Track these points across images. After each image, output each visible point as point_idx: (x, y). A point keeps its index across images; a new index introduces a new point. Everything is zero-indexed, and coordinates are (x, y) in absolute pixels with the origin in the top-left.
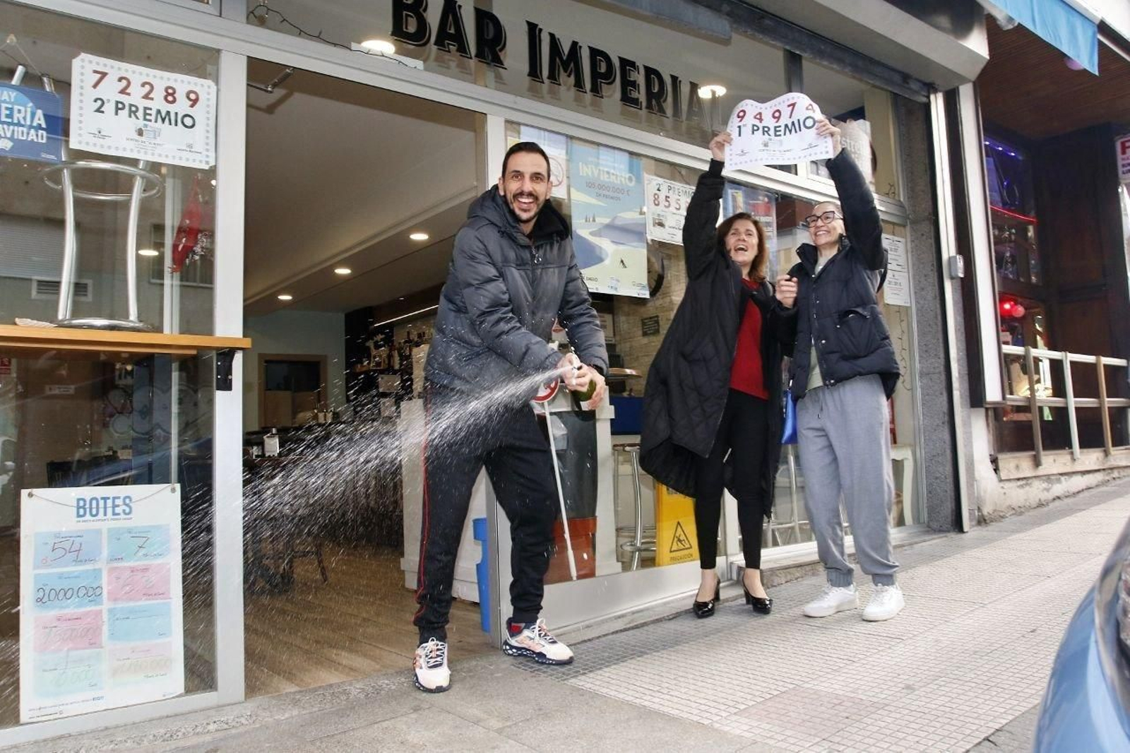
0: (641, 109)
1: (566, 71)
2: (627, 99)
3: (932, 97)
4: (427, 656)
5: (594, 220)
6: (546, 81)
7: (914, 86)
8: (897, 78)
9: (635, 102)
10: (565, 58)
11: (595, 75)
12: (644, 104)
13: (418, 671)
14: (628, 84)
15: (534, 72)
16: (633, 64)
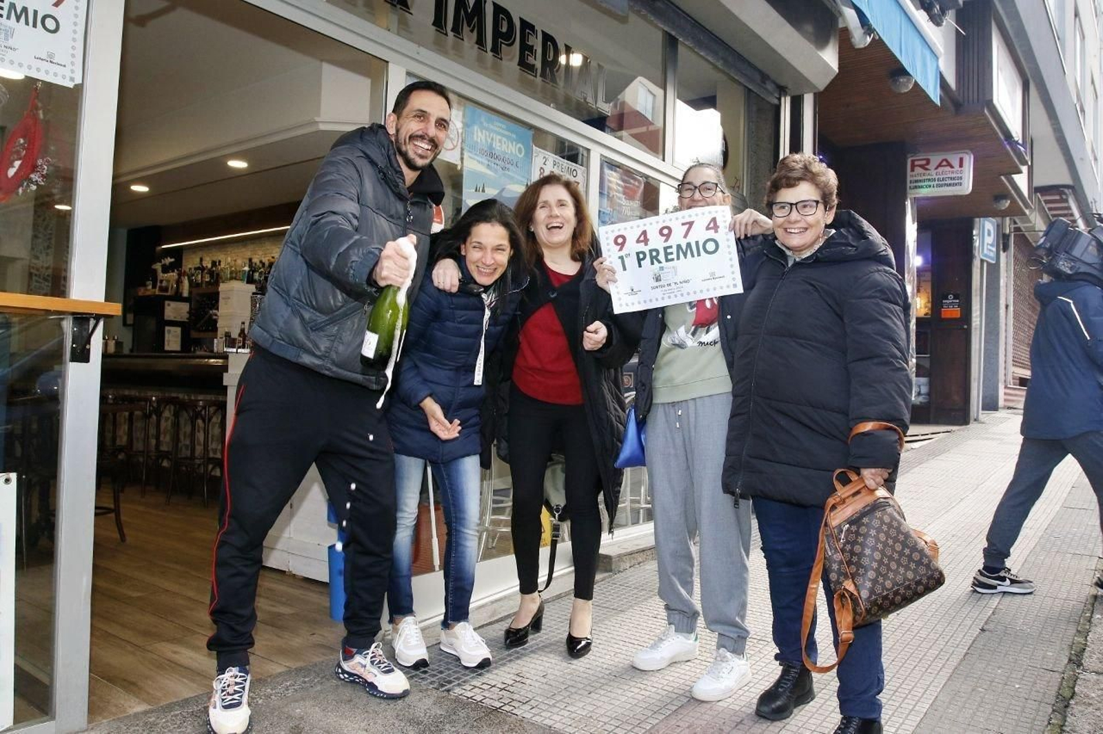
0: (536, 76)
1: (469, 26)
2: (523, 64)
3: (783, 99)
4: (223, 691)
5: (483, 191)
6: (451, 34)
7: (770, 86)
8: (758, 77)
9: (531, 68)
10: (469, 11)
11: (497, 34)
12: (539, 71)
13: (211, 711)
14: (526, 49)
15: (439, 22)
16: (532, 27)
